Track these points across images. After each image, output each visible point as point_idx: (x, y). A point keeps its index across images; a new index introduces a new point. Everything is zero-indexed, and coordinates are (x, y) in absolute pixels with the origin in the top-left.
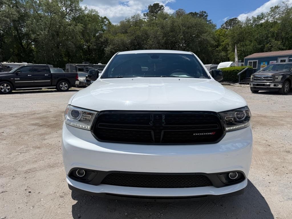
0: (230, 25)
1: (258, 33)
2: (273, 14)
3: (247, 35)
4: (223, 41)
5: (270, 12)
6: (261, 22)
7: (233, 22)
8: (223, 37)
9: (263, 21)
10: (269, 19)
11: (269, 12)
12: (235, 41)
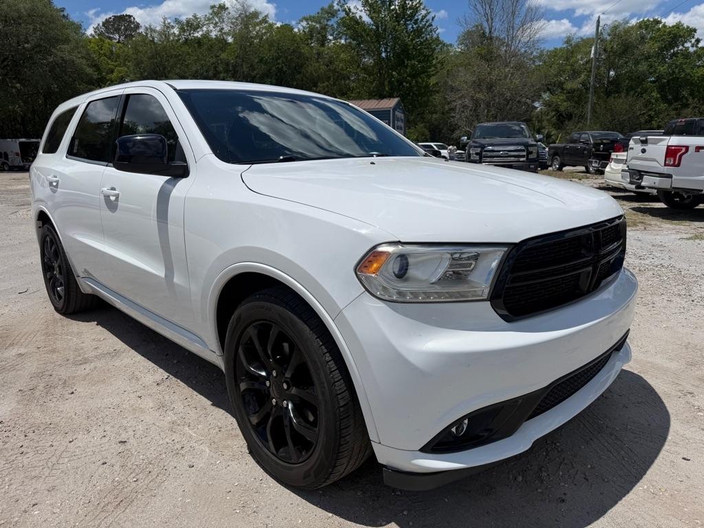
0: (117, 30)
1: (196, 61)
2: (217, 20)
3: (172, 61)
4: (112, 72)
5: (211, 16)
6: (196, 35)
7: (122, 24)
8: (109, 58)
9: (198, 34)
10: (211, 31)
11: (208, 15)
12: (146, 74)
